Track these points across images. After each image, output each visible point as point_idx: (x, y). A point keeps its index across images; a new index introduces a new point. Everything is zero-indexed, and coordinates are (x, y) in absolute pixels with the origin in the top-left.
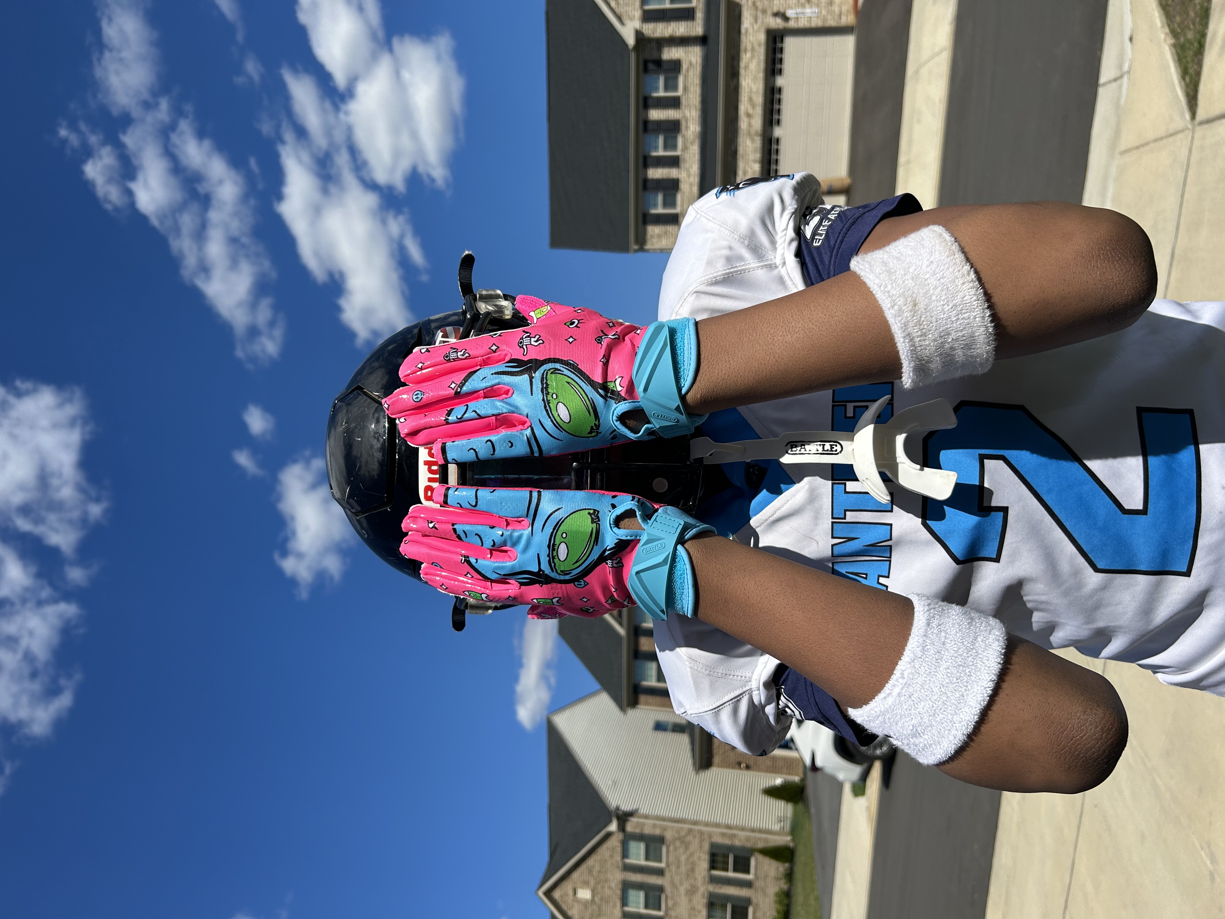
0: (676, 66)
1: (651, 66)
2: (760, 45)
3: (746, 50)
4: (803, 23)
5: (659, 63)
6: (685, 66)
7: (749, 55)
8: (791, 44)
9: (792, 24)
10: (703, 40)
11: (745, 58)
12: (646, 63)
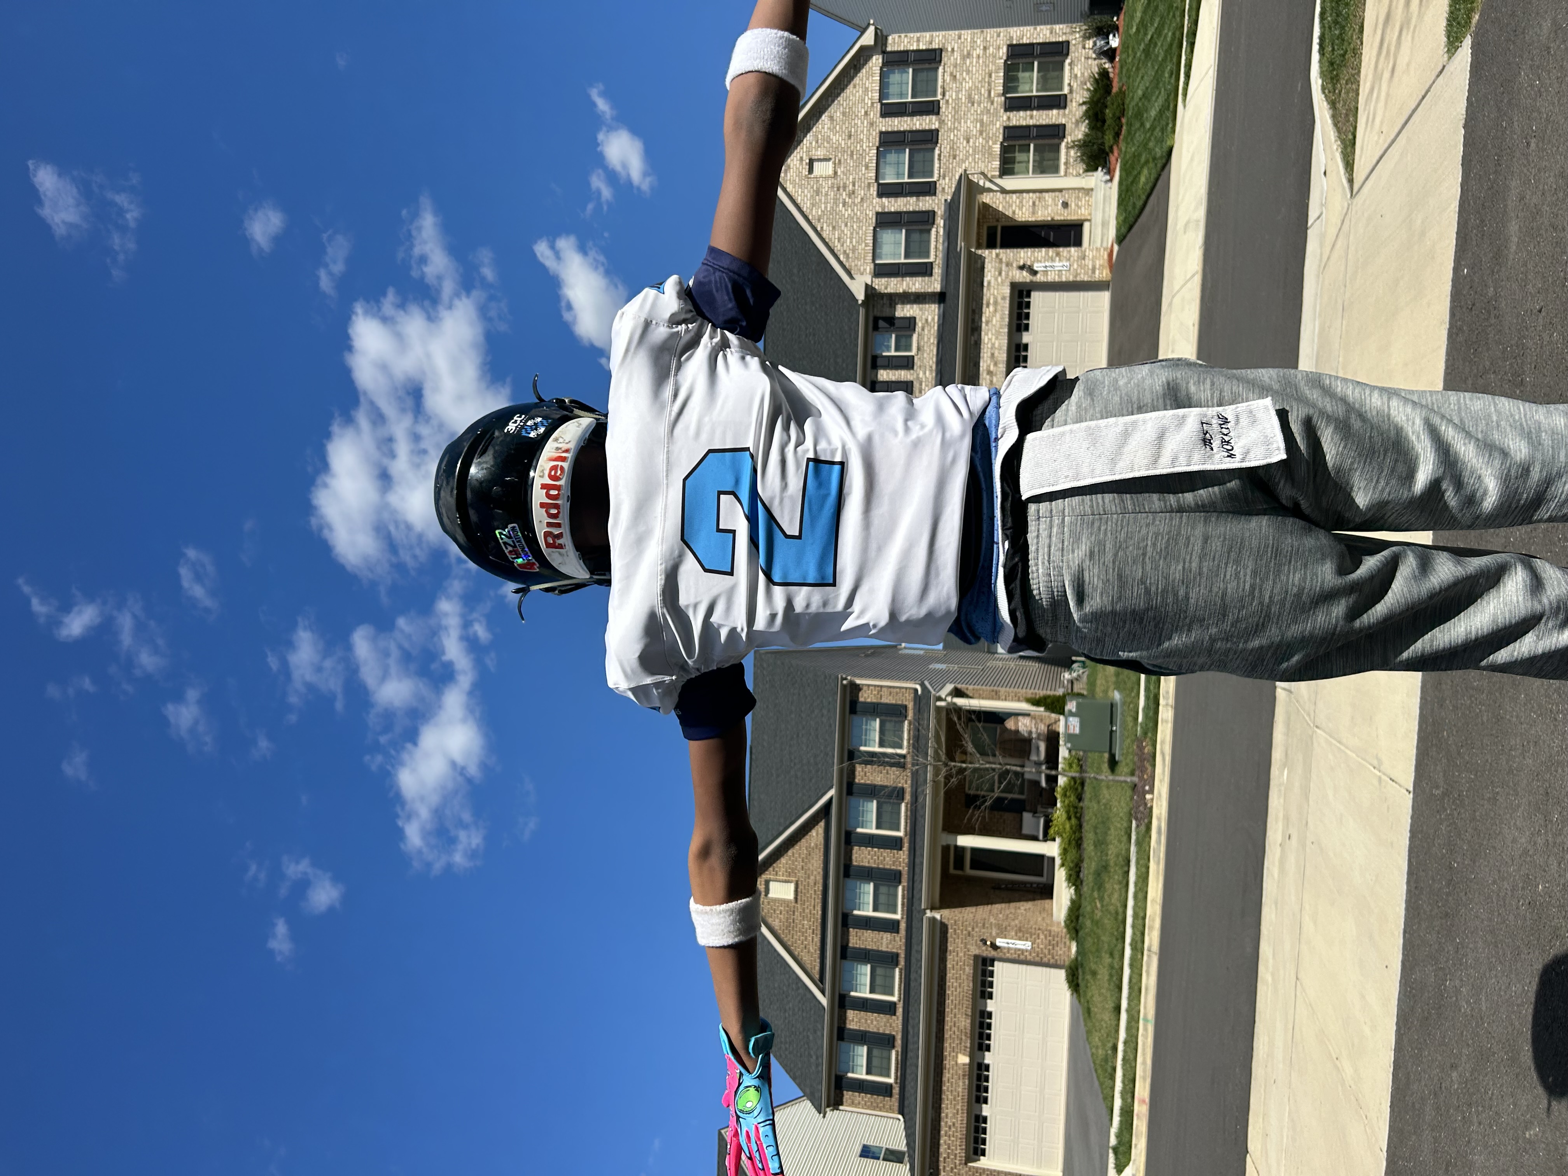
0: (910, 324)
1: (881, 323)
2: (1004, 298)
3: (988, 306)
4: (1052, 277)
5: (891, 321)
6: (919, 324)
7: (991, 308)
8: (1037, 299)
9: (1040, 278)
10: (940, 298)
11: (987, 312)
12: (876, 320)
